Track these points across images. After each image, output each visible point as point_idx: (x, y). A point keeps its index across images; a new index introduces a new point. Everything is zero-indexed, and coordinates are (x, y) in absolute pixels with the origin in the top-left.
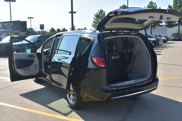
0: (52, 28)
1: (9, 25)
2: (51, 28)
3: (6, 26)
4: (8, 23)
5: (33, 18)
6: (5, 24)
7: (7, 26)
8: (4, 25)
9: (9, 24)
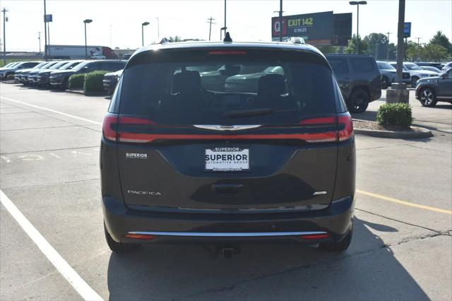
0: (439, 33)
1: (301, 26)
2: (436, 34)
3: (295, 27)
4: (299, 20)
5: (365, 3)
6: (291, 23)
7: (298, 27)
8: (289, 25)
9: (301, 22)
